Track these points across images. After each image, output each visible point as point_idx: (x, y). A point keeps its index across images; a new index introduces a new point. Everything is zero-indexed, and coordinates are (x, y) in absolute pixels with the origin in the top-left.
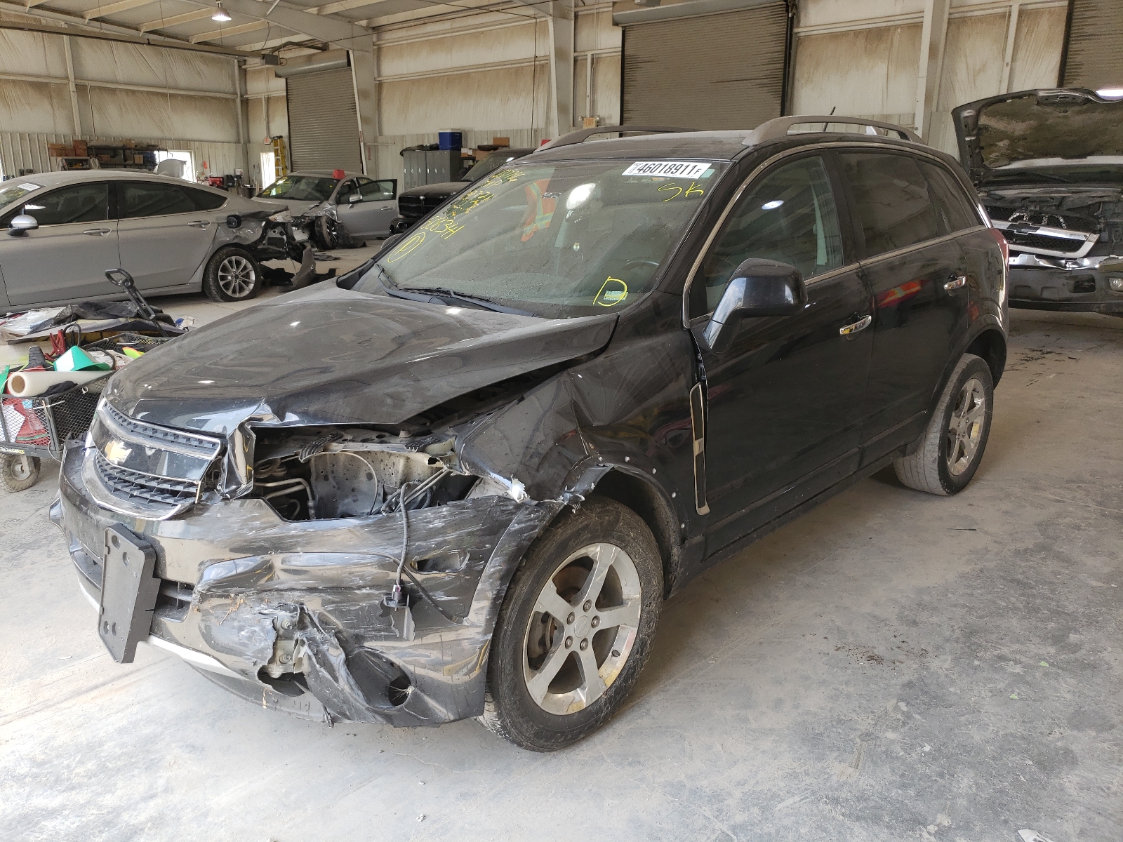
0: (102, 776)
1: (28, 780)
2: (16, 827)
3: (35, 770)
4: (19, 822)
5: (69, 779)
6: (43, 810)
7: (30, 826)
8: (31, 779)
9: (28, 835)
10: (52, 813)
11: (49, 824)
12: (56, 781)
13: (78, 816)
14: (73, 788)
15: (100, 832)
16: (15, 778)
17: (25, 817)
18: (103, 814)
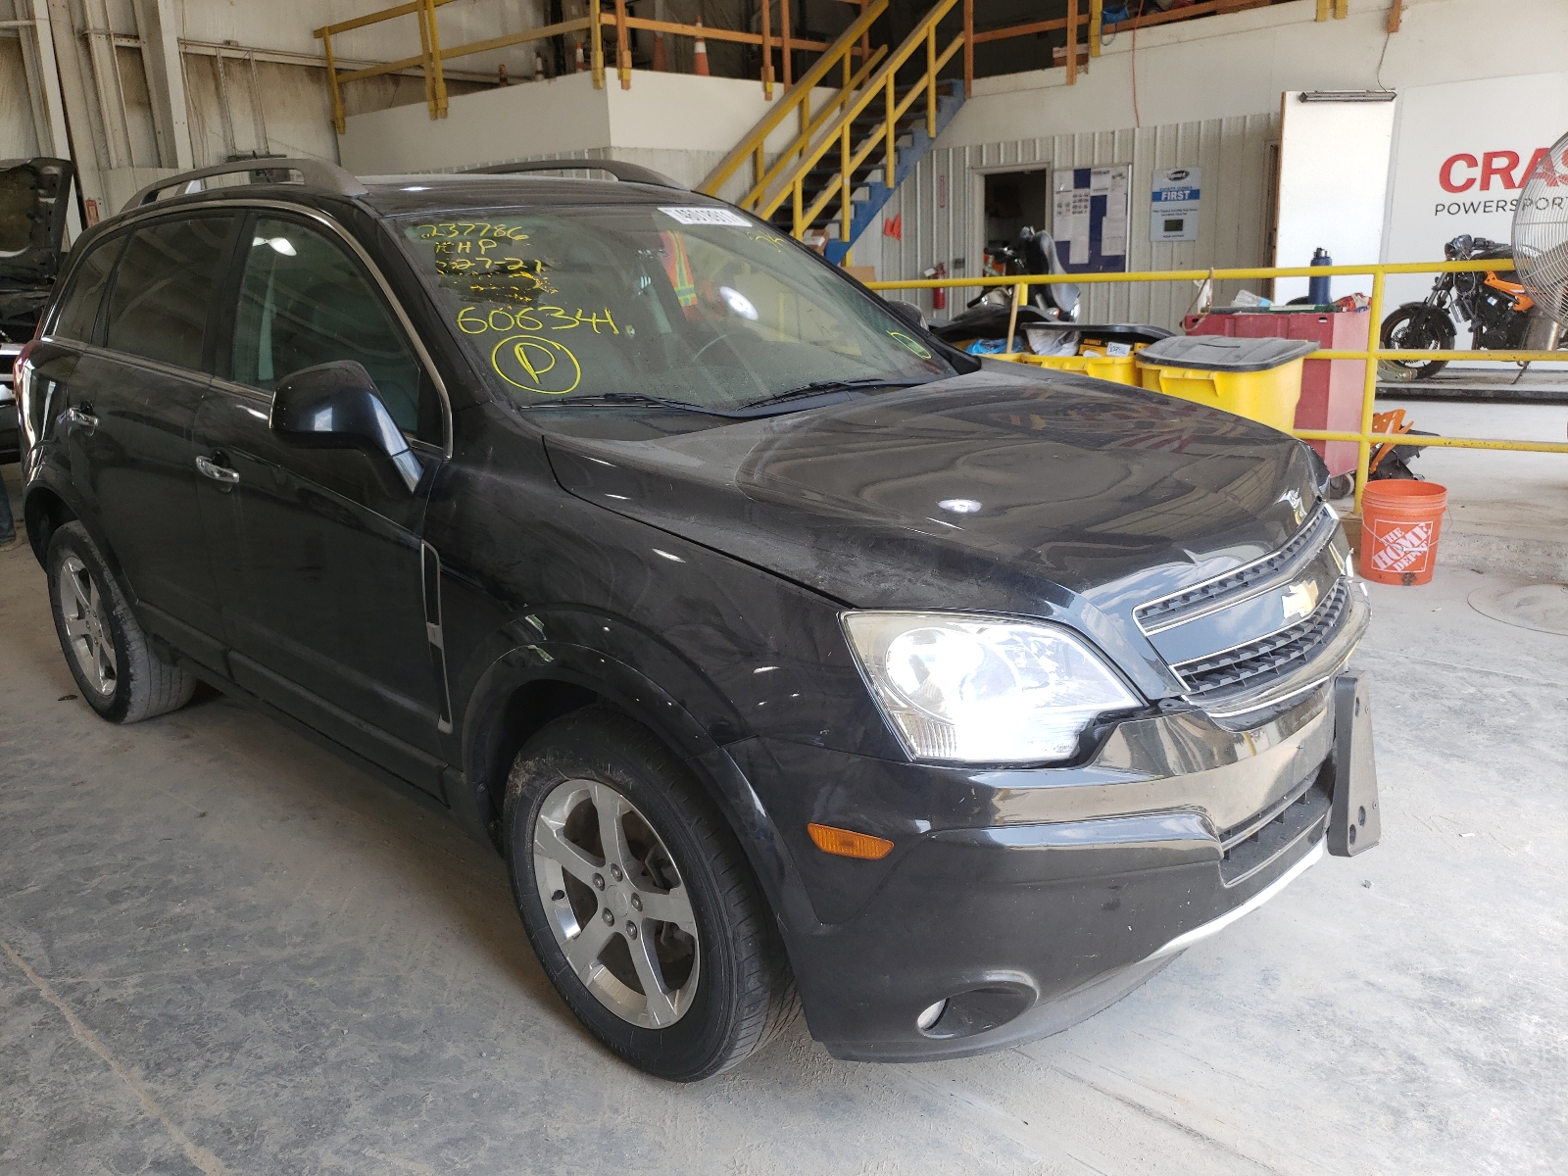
0: (1371, 1040)
1: (1432, 1111)
2: (1511, 1080)
3: (1411, 1113)
4: (1501, 1081)
5: (1400, 1069)
6: (1466, 1069)
7: (1498, 1069)
8: (1430, 1108)
9: (1512, 1063)
10: (1464, 1059)
11: (1482, 1053)
12: (1413, 1081)
13: (1448, 1033)
14: (1412, 1058)
15: (1452, 1004)
16: (1441, 1127)
17: (1490, 1081)
18: (1428, 1013)
